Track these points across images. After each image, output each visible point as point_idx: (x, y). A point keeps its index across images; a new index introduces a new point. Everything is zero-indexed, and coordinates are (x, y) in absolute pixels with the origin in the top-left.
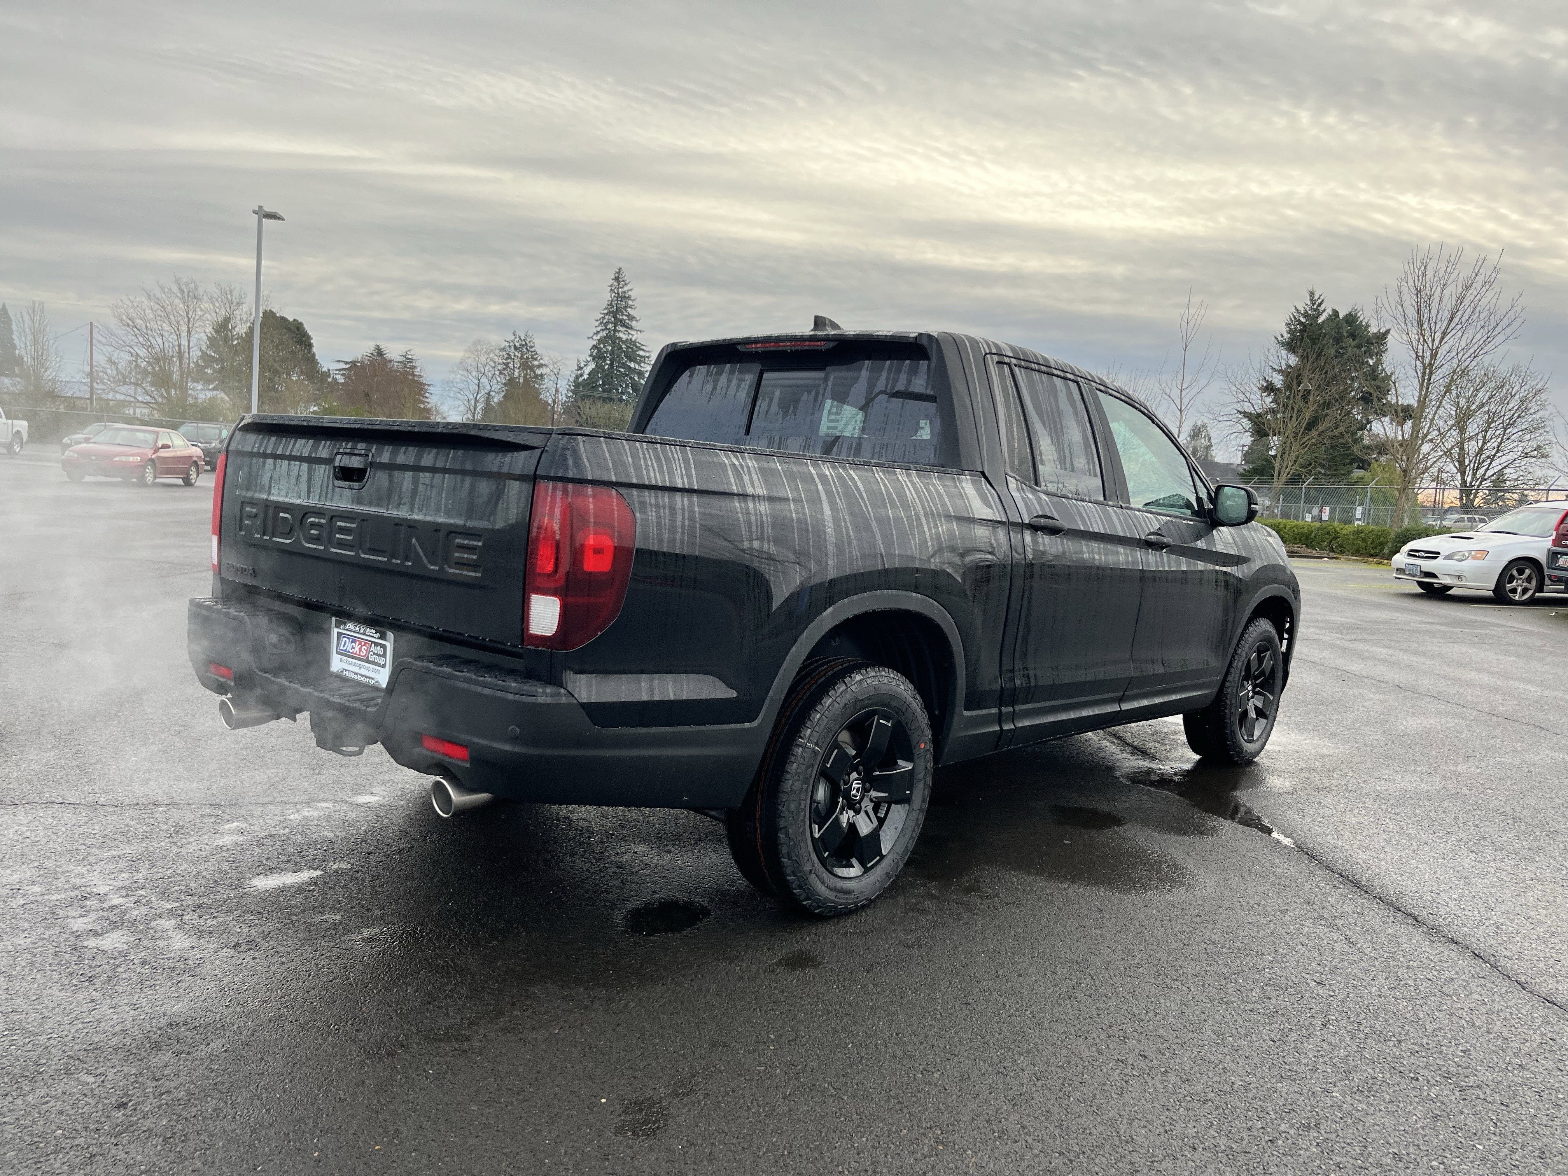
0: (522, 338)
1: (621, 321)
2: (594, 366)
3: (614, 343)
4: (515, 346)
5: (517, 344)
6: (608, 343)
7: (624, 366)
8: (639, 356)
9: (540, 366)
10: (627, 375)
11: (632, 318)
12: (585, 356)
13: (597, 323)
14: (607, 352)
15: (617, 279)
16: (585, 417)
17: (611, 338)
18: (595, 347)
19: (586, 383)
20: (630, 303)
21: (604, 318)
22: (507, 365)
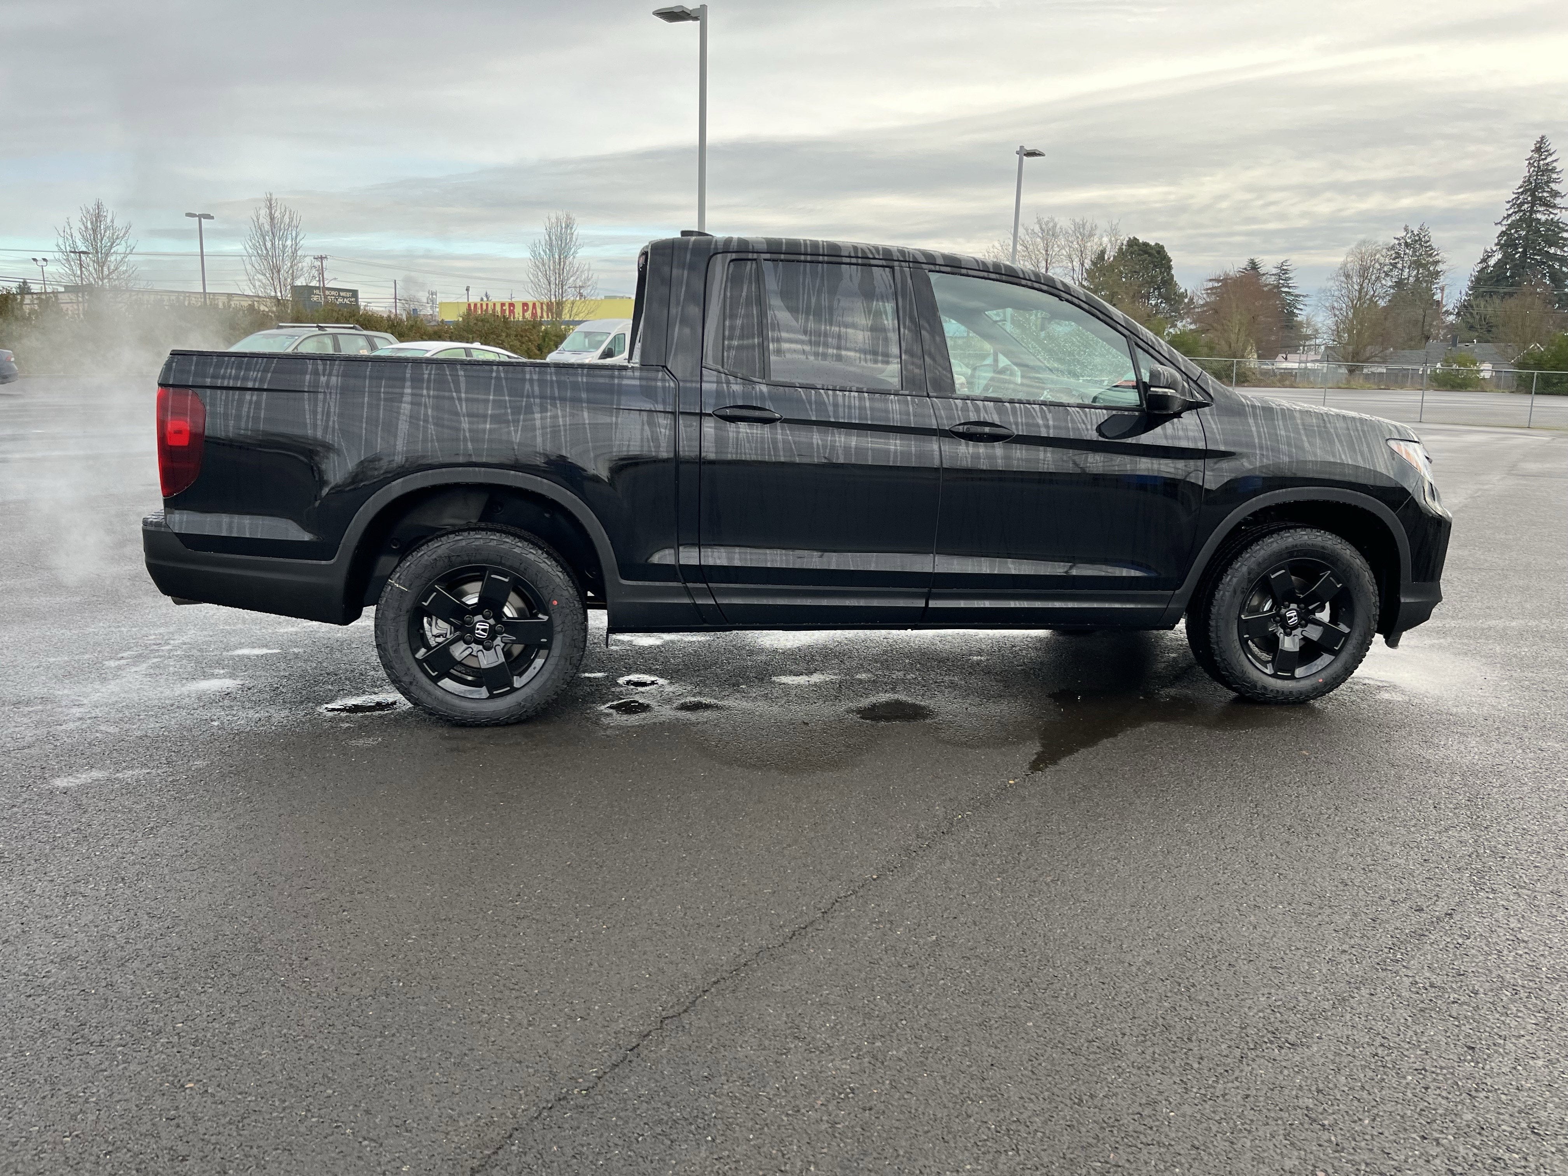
0: (1416, 232)
1: (1540, 199)
2: (1500, 256)
3: (1529, 226)
4: (1406, 242)
5: (1409, 241)
6: (1521, 226)
7: (1540, 252)
8: (1562, 238)
9: (1436, 263)
10: (1544, 263)
11: (1555, 194)
12: (1492, 245)
13: (1508, 206)
14: (1520, 238)
15: (1538, 150)
16: (1478, 317)
17: (1528, 221)
18: (1503, 234)
19: (1490, 277)
20: (1554, 176)
21: (1518, 198)
22: (1394, 265)
